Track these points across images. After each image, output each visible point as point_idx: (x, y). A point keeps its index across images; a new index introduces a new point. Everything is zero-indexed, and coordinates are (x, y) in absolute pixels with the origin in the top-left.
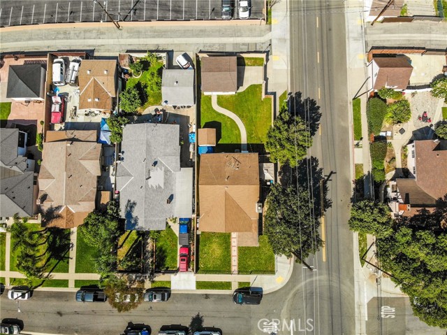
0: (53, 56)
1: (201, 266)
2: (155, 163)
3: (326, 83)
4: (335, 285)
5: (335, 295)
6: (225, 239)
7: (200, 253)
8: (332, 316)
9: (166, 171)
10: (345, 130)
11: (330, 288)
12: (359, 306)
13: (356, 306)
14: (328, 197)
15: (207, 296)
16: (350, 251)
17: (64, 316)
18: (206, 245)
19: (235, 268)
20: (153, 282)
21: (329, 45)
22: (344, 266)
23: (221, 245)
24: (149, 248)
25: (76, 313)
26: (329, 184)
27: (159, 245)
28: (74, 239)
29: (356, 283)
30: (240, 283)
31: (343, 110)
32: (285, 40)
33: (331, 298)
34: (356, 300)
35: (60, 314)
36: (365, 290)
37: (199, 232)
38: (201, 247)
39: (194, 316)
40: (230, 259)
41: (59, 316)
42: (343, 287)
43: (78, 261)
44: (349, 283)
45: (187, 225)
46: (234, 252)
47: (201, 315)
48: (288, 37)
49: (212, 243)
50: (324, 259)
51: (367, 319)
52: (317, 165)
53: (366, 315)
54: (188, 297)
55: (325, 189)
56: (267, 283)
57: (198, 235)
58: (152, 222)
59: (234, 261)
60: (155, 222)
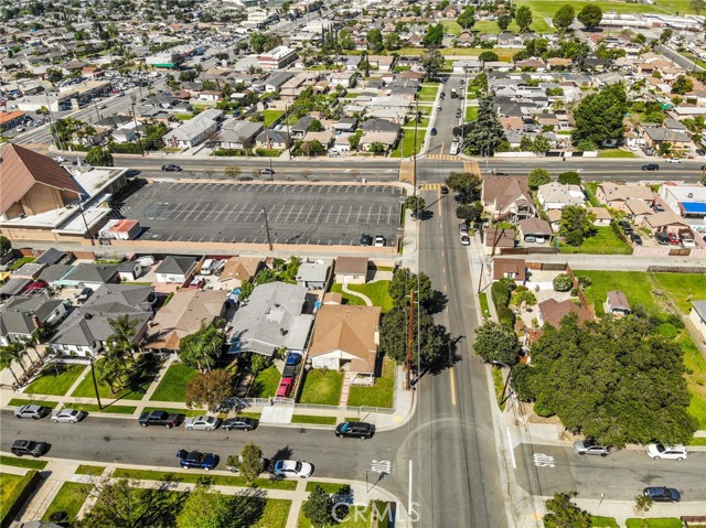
0: (207, 257)
2: (277, 306)
3: (452, 283)
4: (469, 427)
5: (469, 439)
6: (338, 379)
8: (466, 459)
9: (286, 314)
10: (474, 311)
11: (463, 431)
12: (503, 452)
13: (498, 451)
14: (458, 353)
15: (303, 431)
16: (486, 398)
17: (111, 442)
18: (312, 383)
20: (240, 413)
21: (454, 265)
22: (478, 411)
23: (330, 383)
24: (245, 383)
25: (129, 438)
26: (458, 344)
27: (258, 380)
28: (162, 373)
29: (496, 429)
30: (347, 419)
31: (470, 299)
32: (414, 262)
33: (464, 441)
34: (498, 444)
35: (107, 439)
36: (509, 435)
37: (307, 367)
38: (307, 383)
39: (281, 449)
40: (339, 396)
41: (104, 442)
42: (479, 430)
43: (158, 390)
44: (487, 428)
45: (295, 360)
46: (345, 390)
47: (290, 447)
48: (417, 260)
49: (320, 381)
50: (454, 403)
51: (515, 466)
52: (444, 331)
53: (514, 462)
54: (278, 430)
55: (454, 348)
56: (382, 421)
57: (305, 372)
58: (259, 345)
59: (344, 398)
60: (262, 346)
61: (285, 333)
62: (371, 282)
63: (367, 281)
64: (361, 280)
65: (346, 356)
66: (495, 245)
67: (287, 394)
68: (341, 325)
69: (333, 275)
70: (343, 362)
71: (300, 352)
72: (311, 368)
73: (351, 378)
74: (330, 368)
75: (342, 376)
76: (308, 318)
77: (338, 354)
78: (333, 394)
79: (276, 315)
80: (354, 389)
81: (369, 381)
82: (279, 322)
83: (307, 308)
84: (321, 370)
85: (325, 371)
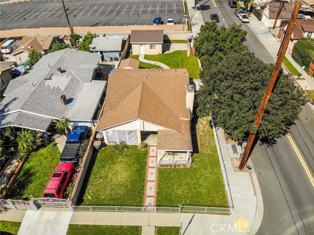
0: (9, 39)
1: (88, 196)
2: (63, 72)
6: (139, 158)
7: (92, 177)
18: (104, 166)
19: (150, 201)
23: (129, 166)
27: (27, 166)
30: (159, 229)
37: (97, 144)
38: (95, 169)
40: (143, 186)
45: (81, 136)
46: (152, 175)
49: (115, 163)
57: (95, 151)
58: (28, 117)
59: (151, 189)
60: (34, 118)
61: (67, 101)
62: (167, 52)
63: (163, 52)
64: (158, 49)
65: (150, 127)
66: (277, 18)
67: (61, 192)
68: (140, 87)
69: (130, 47)
70: (145, 135)
71: (89, 125)
72: (103, 145)
73: (157, 158)
74: (128, 143)
75: (146, 154)
76: (101, 84)
77: (138, 125)
78: (134, 183)
79: (60, 82)
80: (164, 172)
81: (184, 159)
82: (62, 89)
83: (100, 74)
84: (116, 147)
85: (122, 148)
